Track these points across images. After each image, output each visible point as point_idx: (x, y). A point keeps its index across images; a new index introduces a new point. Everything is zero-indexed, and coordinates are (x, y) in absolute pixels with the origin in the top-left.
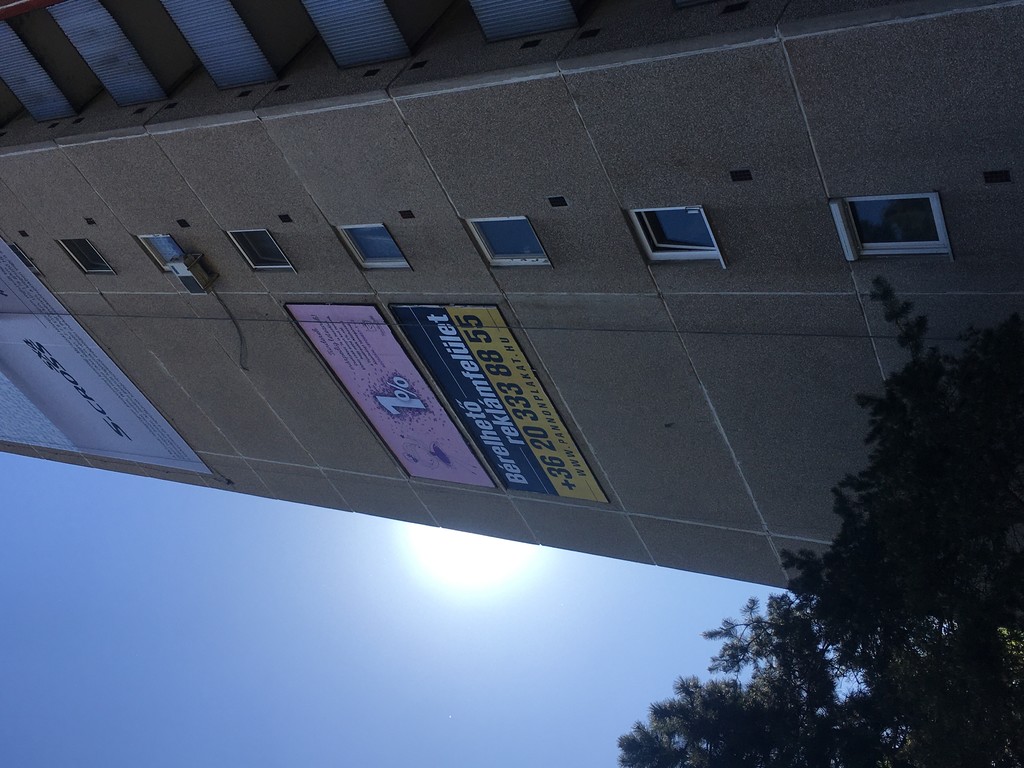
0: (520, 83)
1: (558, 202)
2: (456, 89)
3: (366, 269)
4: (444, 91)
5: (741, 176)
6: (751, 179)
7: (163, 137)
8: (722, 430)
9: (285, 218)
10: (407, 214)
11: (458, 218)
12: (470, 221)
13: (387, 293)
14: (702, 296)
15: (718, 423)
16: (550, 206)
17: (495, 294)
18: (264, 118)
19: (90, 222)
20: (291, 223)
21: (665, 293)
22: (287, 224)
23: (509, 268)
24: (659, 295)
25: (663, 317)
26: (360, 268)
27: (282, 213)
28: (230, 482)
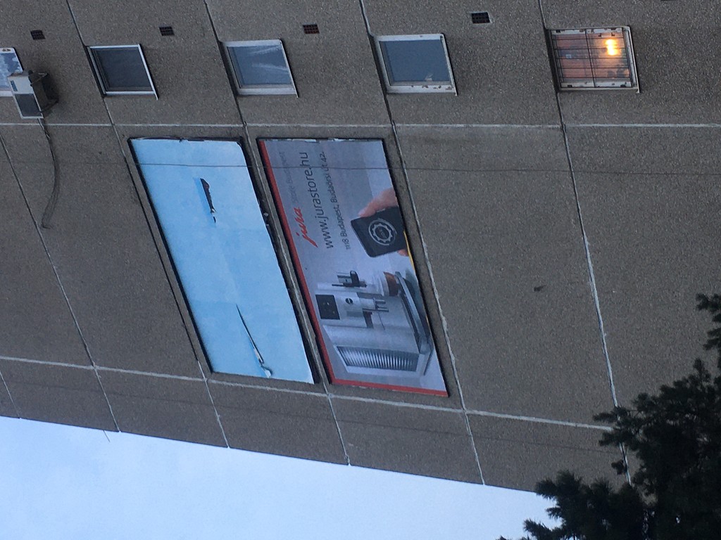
1: (481, 18)
3: (243, 96)
8: (595, 294)
9: (167, 31)
10: (311, 29)
11: (368, 34)
12: (379, 39)
13: (256, 125)
14: (606, 129)
15: (593, 283)
17: (383, 127)
20: (172, 37)
21: (569, 125)
22: (167, 38)
23: (408, 95)
24: (563, 129)
25: (561, 153)
26: (236, 94)
27: (166, 24)
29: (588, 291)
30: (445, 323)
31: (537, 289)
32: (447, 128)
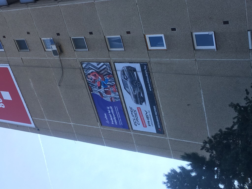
1: (174, 29)
3: (110, 51)
5: (226, 23)
6: (228, 24)
7: (63, 6)
8: (204, 107)
9: (91, 33)
10: (129, 33)
11: (143, 34)
13: (114, 59)
14: (208, 60)
15: (203, 104)
16: (171, 31)
17: (147, 59)
18: (96, 1)
19: (28, 33)
20: (92, 35)
22: (91, 35)
24: (196, 60)
25: (195, 67)
27: (91, 31)
28: (38, 130)
32: (164, 60)
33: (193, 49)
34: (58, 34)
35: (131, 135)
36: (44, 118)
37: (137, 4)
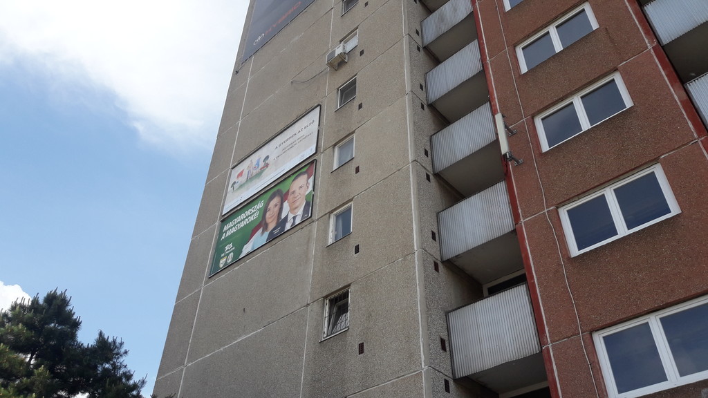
0: (412, 230)
1: (357, 250)
2: (412, 196)
3: (334, 148)
4: (412, 190)
5: (361, 349)
6: (359, 354)
7: (402, 44)
8: (239, 340)
9: (360, 106)
10: (357, 170)
11: (354, 197)
12: (352, 203)
13: (321, 159)
14: (306, 328)
15: (243, 338)
16: (355, 246)
17: (316, 216)
18: (407, 97)
19: (366, 4)
20: (358, 109)
21: (309, 308)
22: (358, 107)
23: (329, 223)
24: (308, 305)
25: (298, 306)
26: (335, 145)
27: (363, 104)
28: (237, 72)
29: (240, 336)
30: (237, 268)
31: (244, 309)
32: (313, 247)
33: (325, 294)
34: (362, 53)
35: (214, 222)
36: (252, 74)
37: (399, 170)
